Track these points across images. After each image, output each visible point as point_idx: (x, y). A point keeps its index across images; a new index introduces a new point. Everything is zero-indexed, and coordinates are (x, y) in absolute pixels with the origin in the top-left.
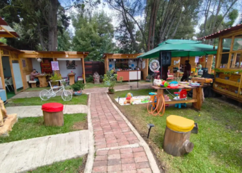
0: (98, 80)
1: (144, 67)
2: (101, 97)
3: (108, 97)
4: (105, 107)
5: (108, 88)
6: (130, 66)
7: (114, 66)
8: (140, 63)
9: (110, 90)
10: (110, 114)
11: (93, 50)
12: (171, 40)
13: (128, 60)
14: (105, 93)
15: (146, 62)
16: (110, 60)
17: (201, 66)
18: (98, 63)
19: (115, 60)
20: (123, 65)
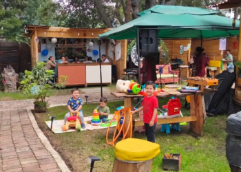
0: (13, 84)
1: (118, 57)
2: (16, 118)
3: (32, 117)
4: (19, 137)
5: (34, 100)
6: (89, 54)
7: (52, 54)
8: (111, 48)
9: (36, 105)
10: (27, 149)
11: (7, 15)
12: (162, 7)
13: (85, 40)
14: (25, 111)
15: (123, 46)
16: (44, 41)
17: (231, 57)
18: (15, 47)
19: (54, 40)
20: (73, 52)
